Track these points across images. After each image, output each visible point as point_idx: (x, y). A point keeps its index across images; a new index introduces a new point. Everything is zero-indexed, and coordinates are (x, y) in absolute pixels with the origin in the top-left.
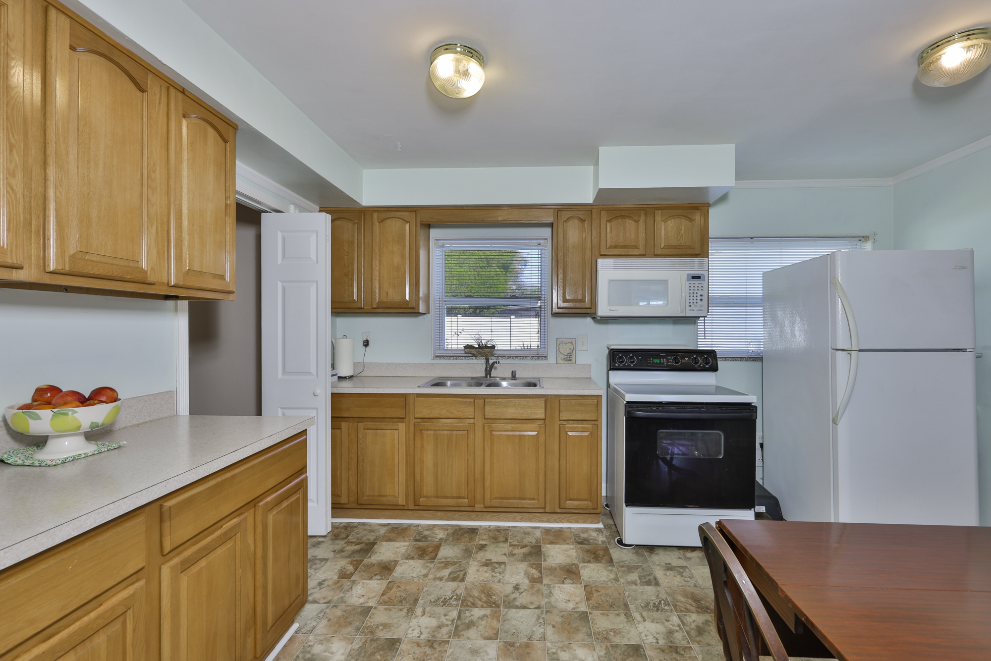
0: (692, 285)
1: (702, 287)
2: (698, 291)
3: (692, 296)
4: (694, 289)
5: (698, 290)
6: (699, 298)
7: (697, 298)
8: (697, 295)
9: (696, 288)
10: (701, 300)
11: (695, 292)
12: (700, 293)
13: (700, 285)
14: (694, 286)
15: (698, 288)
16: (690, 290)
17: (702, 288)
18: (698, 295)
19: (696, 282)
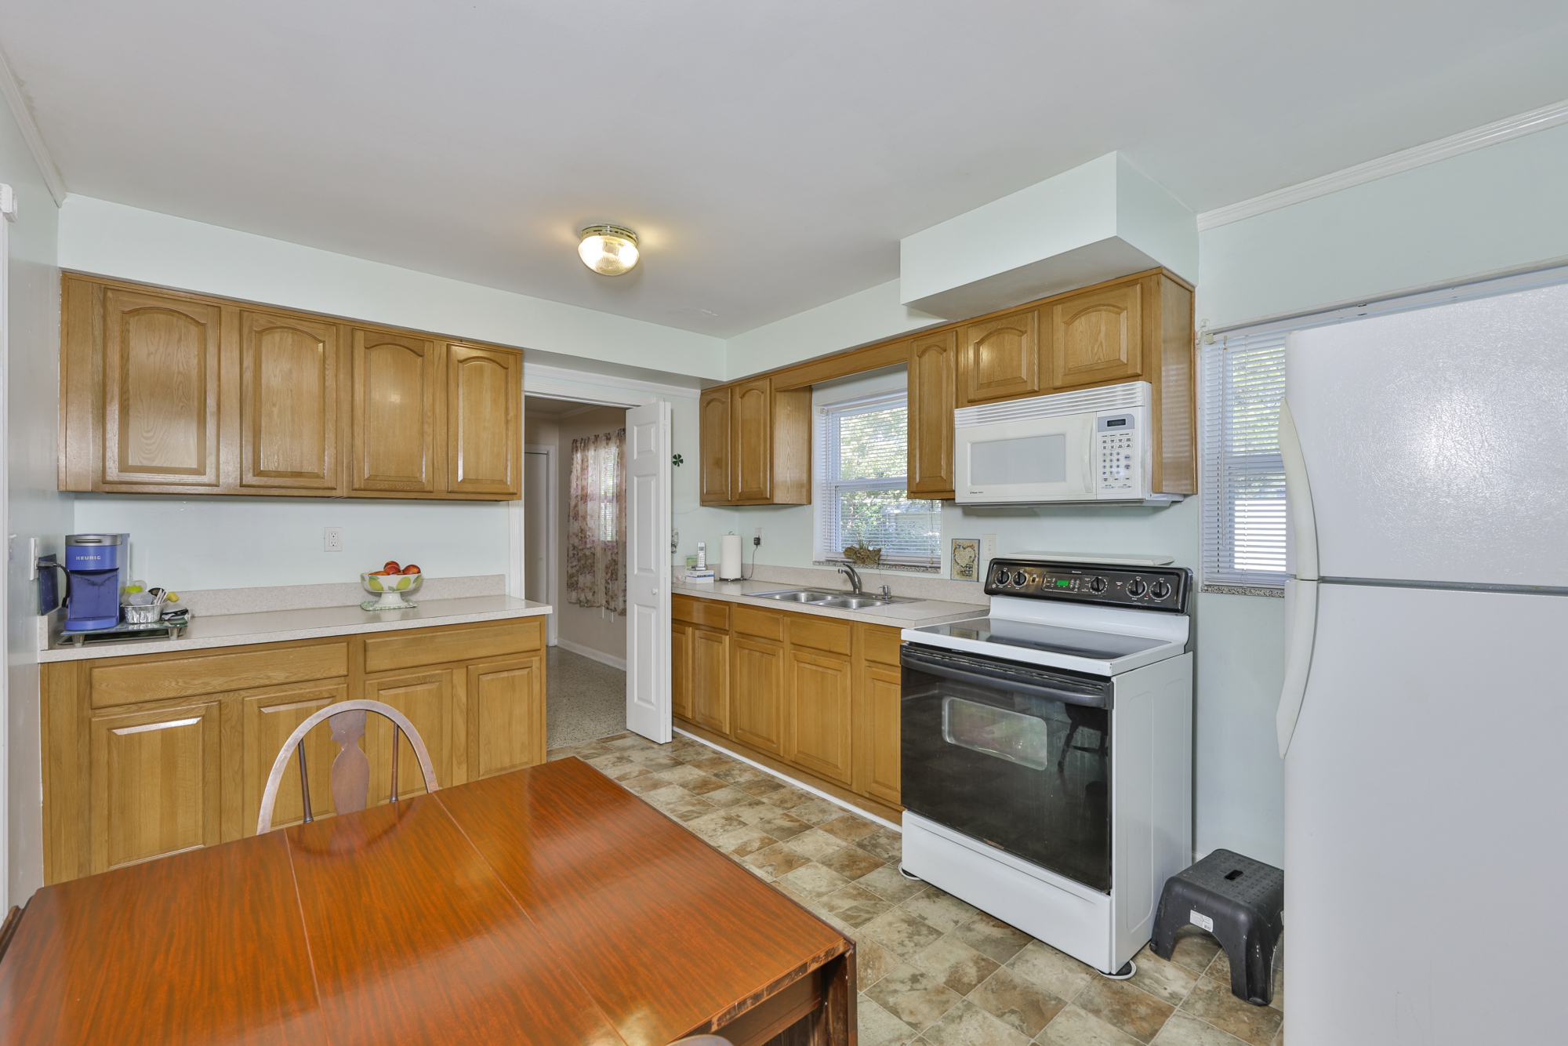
0: (1108, 439)
1: (1129, 440)
2: (1120, 450)
3: (1108, 460)
4: (1112, 447)
5: (1120, 446)
6: (1123, 462)
7: (1119, 463)
8: (1119, 457)
9: (1116, 444)
10: (1127, 467)
11: (1114, 452)
12: (1124, 452)
13: (1124, 438)
14: (1112, 441)
15: (1120, 444)
16: (1105, 448)
17: (1129, 443)
18: (1121, 457)
19: (1117, 431)
